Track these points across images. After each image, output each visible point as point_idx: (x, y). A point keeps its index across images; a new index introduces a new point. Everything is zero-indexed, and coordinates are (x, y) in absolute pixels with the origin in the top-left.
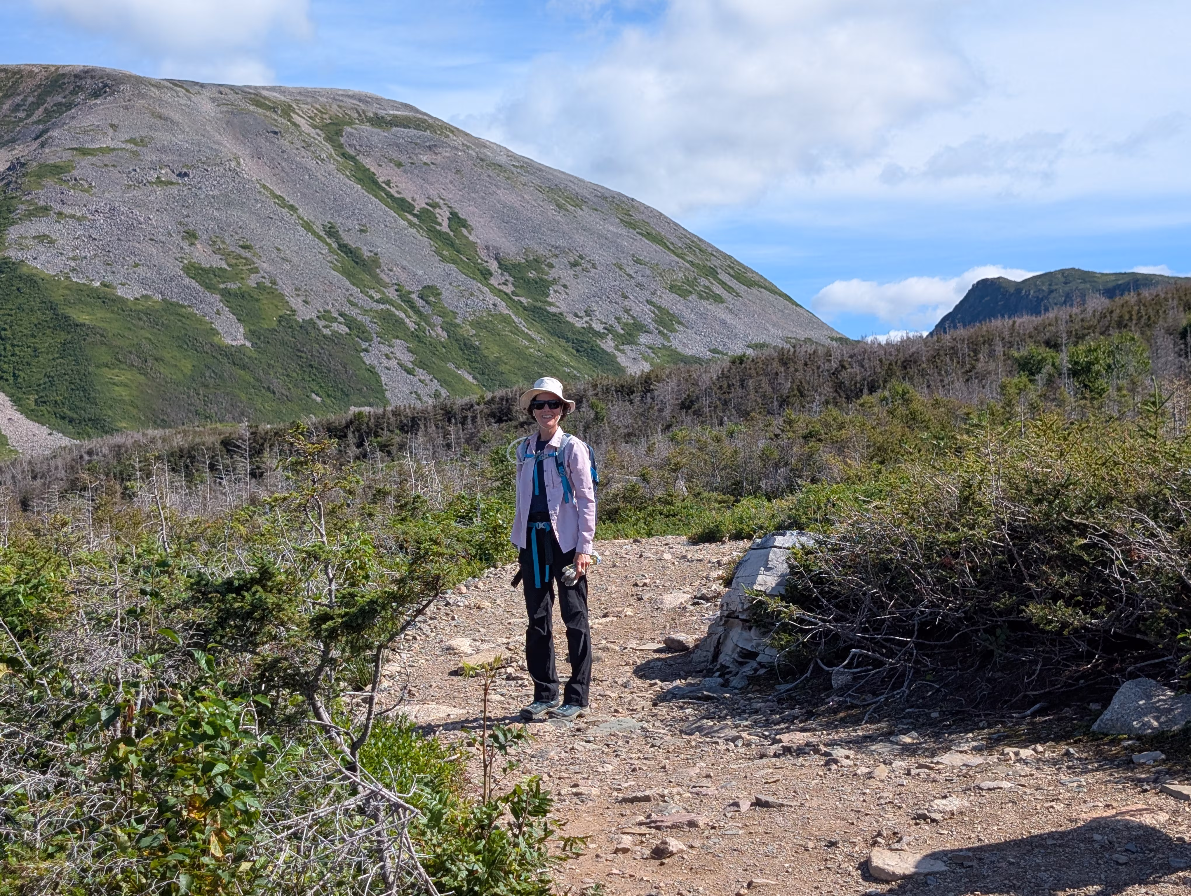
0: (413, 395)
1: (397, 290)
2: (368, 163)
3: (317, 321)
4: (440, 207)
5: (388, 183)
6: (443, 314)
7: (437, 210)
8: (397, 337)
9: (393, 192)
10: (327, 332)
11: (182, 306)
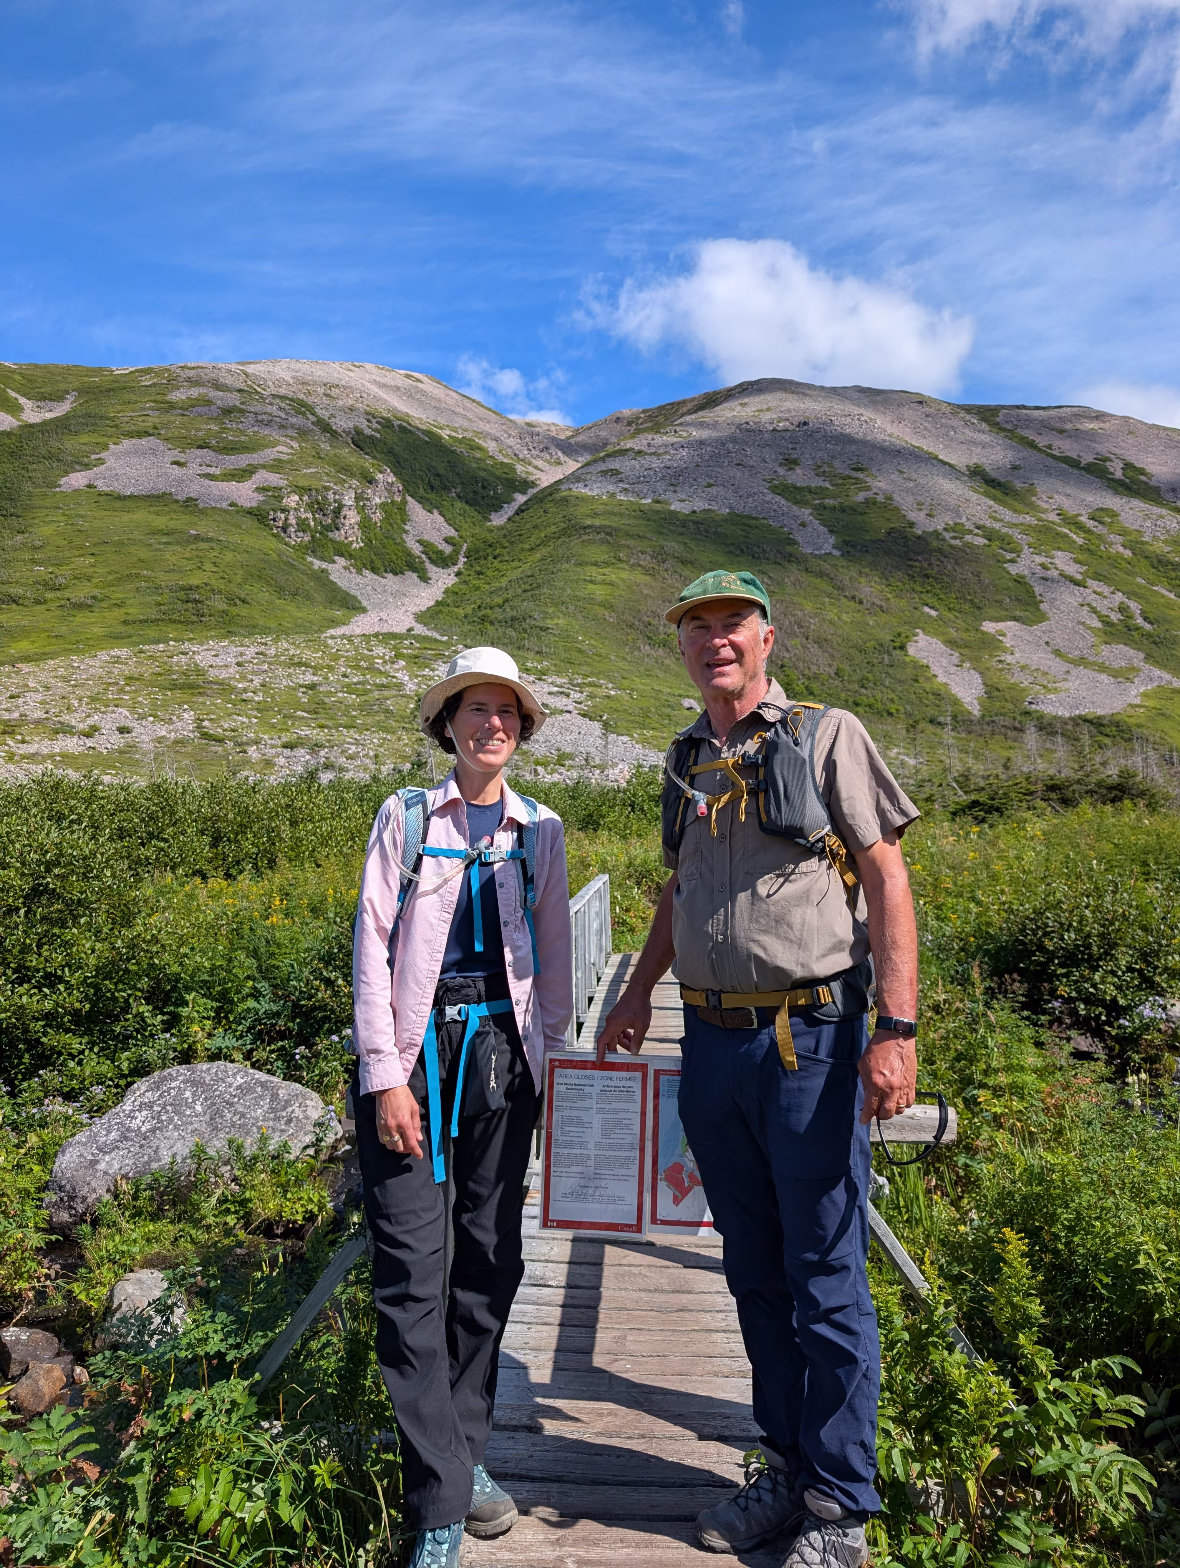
0: (1086, 608)
1: (1059, 515)
2: (1025, 433)
3: (945, 534)
4: (1111, 461)
5: (1050, 447)
6: (1123, 532)
7: (1108, 463)
8: (1059, 549)
9: (1056, 453)
10: (957, 542)
11: (757, 519)
